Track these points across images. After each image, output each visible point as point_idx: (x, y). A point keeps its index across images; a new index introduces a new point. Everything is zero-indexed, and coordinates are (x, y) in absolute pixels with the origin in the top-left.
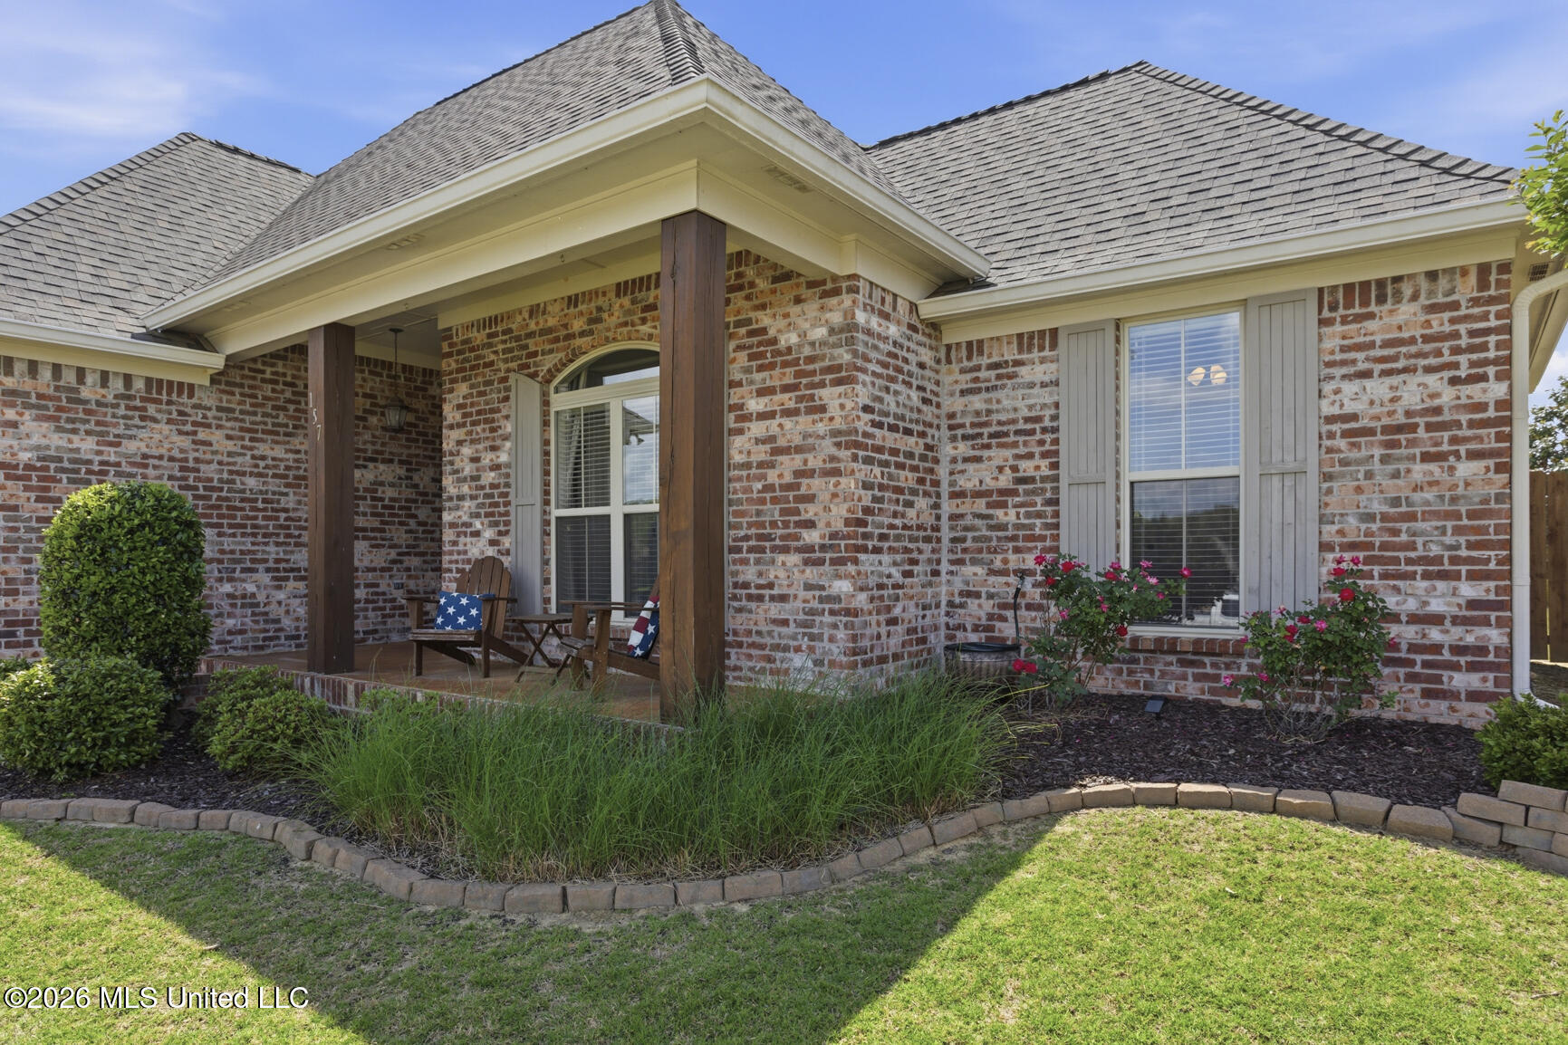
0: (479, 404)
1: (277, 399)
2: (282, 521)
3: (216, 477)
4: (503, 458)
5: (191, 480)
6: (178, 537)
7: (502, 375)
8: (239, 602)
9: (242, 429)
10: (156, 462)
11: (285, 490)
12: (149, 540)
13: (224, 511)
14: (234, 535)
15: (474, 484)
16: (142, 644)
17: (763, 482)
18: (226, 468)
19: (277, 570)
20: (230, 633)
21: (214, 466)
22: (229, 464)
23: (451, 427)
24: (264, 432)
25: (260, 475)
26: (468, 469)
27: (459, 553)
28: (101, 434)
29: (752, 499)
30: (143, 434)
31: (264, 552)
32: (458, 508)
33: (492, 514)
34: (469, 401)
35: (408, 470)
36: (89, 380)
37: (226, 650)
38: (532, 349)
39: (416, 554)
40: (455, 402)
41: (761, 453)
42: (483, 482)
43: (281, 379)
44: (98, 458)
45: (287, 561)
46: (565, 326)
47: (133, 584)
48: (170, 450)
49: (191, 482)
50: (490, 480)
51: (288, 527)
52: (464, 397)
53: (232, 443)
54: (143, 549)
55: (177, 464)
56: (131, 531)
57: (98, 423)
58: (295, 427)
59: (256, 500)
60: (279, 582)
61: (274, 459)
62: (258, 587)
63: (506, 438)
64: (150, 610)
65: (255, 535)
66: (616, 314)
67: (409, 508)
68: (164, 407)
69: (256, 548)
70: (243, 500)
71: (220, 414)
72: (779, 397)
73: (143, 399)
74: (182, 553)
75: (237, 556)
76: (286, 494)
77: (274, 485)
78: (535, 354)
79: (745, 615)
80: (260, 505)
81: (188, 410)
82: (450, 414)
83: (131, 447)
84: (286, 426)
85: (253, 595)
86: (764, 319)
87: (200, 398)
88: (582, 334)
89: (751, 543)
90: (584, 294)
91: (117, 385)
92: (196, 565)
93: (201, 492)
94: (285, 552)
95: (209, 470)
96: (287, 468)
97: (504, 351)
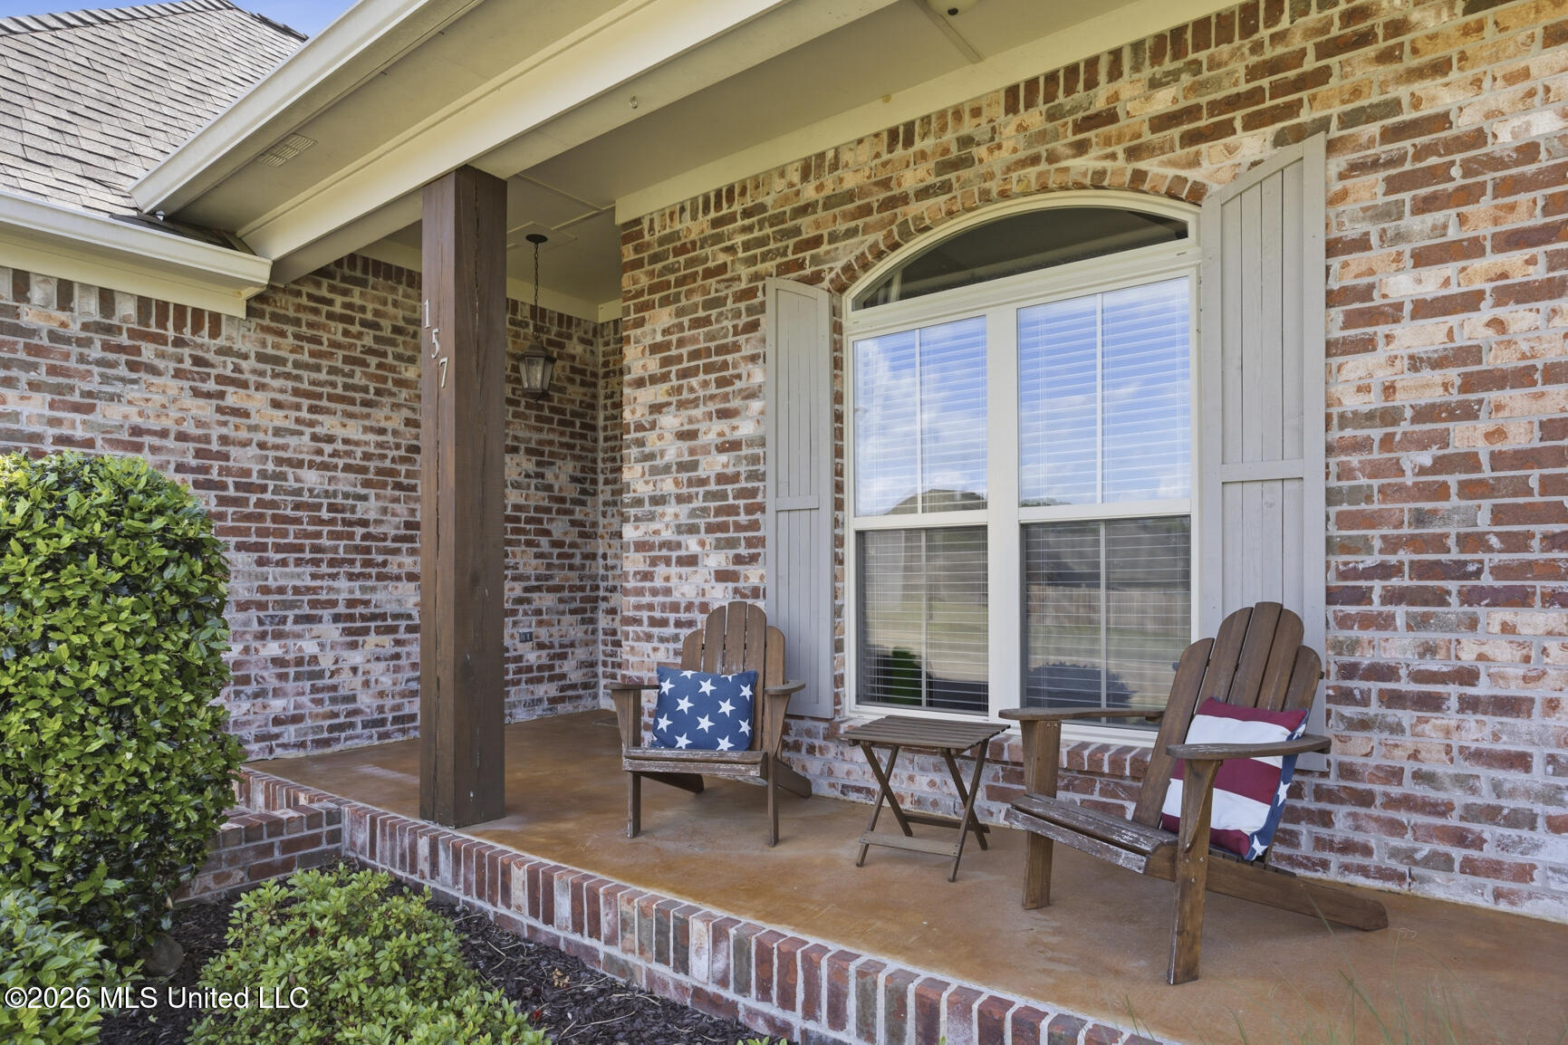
0: (695, 340)
1: (351, 346)
2: (358, 541)
3: (256, 468)
4: (745, 428)
5: (215, 471)
6: (168, 574)
7: (743, 285)
8: (292, 671)
9: (296, 392)
10: (156, 441)
11: (363, 491)
12: (95, 583)
13: (269, 524)
14: (284, 563)
15: (684, 476)
16: (78, 823)
17: (1435, 451)
18: (271, 454)
19: (351, 618)
20: (277, 721)
21: (253, 450)
22: (276, 447)
23: (640, 383)
24: (331, 398)
25: (324, 467)
26: (673, 451)
27: (654, 592)
28: (58, 389)
29: (1401, 488)
30: (132, 392)
31: (330, 589)
32: (651, 518)
33: (723, 527)
34: (674, 338)
35: (539, 464)
36: (37, 293)
37: (271, 751)
38: (808, 233)
39: (550, 590)
40: (648, 341)
41: (1432, 388)
42: (701, 473)
43: (358, 316)
44: (51, 432)
45: (366, 603)
46: (885, 184)
47: (56, 686)
48: (179, 421)
49: (214, 475)
50: (719, 469)
51: (367, 550)
52: (666, 332)
53: (281, 413)
54: (83, 602)
55: (191, 445)
56: (54, 563)
57: (52, 370)
58: (378, 392)
59: (318, 507)
60: (354, 636)
61: (346, 441)
62: (322, 646)
63: (751, 395)
64: (95, 746)
65: (316, 562)
66: (1007, 145)
67: (540, 521)
68: (170, 349)
69: (318, 583)
70: (297, 507)
71: (261, 366)
72: (1491, 261)
73: (133, 334)
74: (174, 610)
75: (289, 596)
76: (365, 498)
77: (346, 483)
78: (817, 241)
79: (1376, 736)
80: (325, 515)
81: (211, 356)
82: (637, 361)
83: (111, 414)
84: (365, 390)
85: (314, 659)
86: (1440, 95)
87: (229, 338)
88: (924, 193)
89: (1395, 582)
90: (926, 120)
91: (89, 307)
92: (205, 635)
93: (231, 492)
94: (363, 589)
95: (243, 457)
96: (367, 456)
97: (747, 246)
